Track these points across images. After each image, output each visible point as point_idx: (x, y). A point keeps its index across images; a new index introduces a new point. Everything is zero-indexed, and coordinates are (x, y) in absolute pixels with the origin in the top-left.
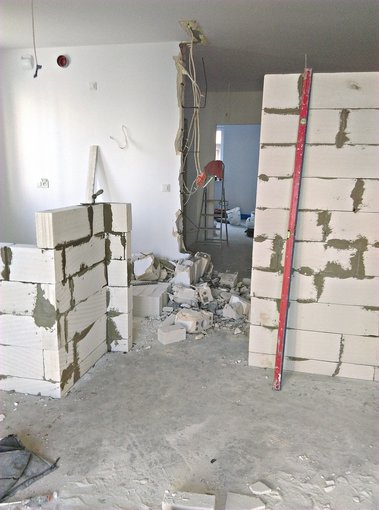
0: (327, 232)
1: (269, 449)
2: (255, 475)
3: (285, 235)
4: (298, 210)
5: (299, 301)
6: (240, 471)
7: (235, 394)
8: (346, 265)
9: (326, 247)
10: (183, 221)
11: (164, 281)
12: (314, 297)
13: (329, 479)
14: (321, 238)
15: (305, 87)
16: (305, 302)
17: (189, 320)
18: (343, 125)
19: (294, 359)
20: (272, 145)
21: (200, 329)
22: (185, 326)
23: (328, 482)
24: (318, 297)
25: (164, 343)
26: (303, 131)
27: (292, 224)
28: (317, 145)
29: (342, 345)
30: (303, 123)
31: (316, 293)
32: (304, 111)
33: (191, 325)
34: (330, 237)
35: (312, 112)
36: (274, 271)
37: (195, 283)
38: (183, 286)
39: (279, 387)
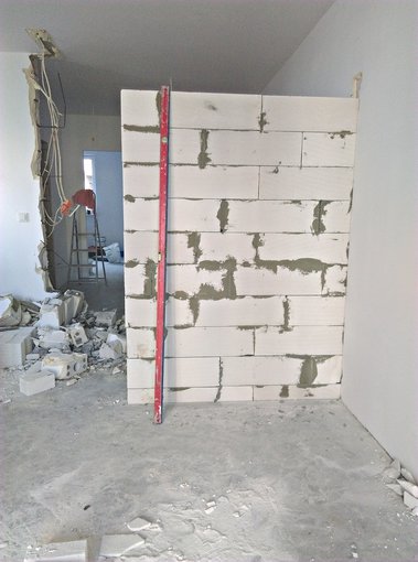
0: (198, 253)
1: (149, 484)
2: (134, 512)
3: (156, 258)
4: (167, 232)
5: (176, 327)
6: (117, 512)
7: (112, 435)
8: (218, 286)
9: (198, 269)
10: (48, 256)
11: (27, 325)
12: (191, 321)
13: (210, 501)
14: (193, 261)
15: (164, 105)
16: (182, 327)
17: (58, 365)
18: (204, 145)
19: (175, 389)
20: (136, 164)
21: (73, 373)
22: (55, 373)
23: (209, 504)
24: (195, 322)
25: (28, 394)
26: (165, 150)
27: (163, 246)
28: (181, 165)
29: (221, 368)
30: (165, 141)
31: (192, 317)
32: (164, 129)
33: (61, 370)
34: (201, 259)
35: (173, 131)
36: (148, 298)
37: (65, 323)
38: (51, 328)
39: (160, 420)
